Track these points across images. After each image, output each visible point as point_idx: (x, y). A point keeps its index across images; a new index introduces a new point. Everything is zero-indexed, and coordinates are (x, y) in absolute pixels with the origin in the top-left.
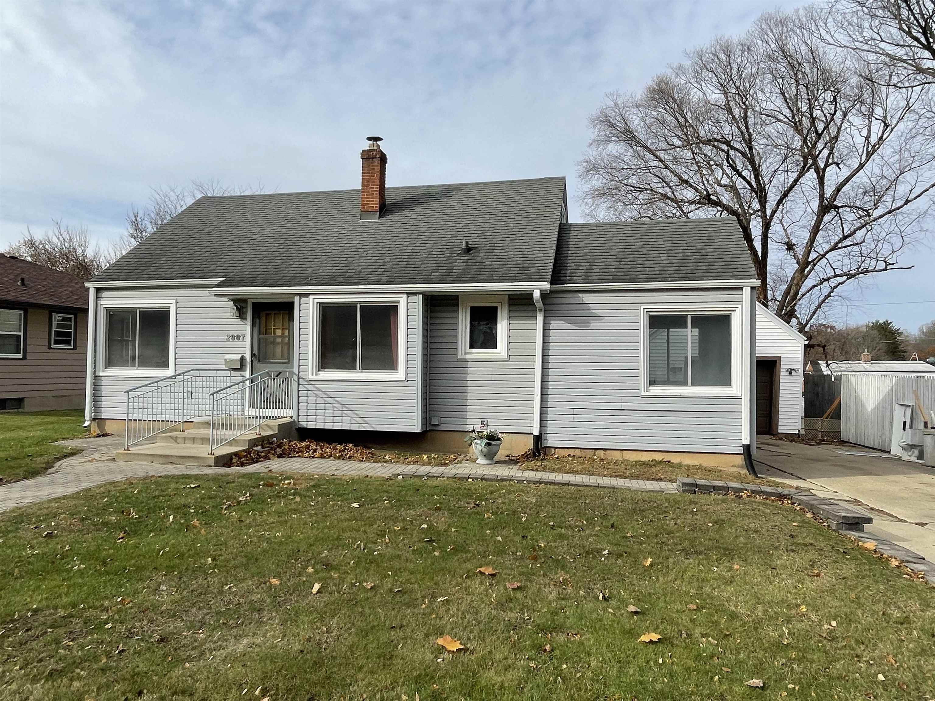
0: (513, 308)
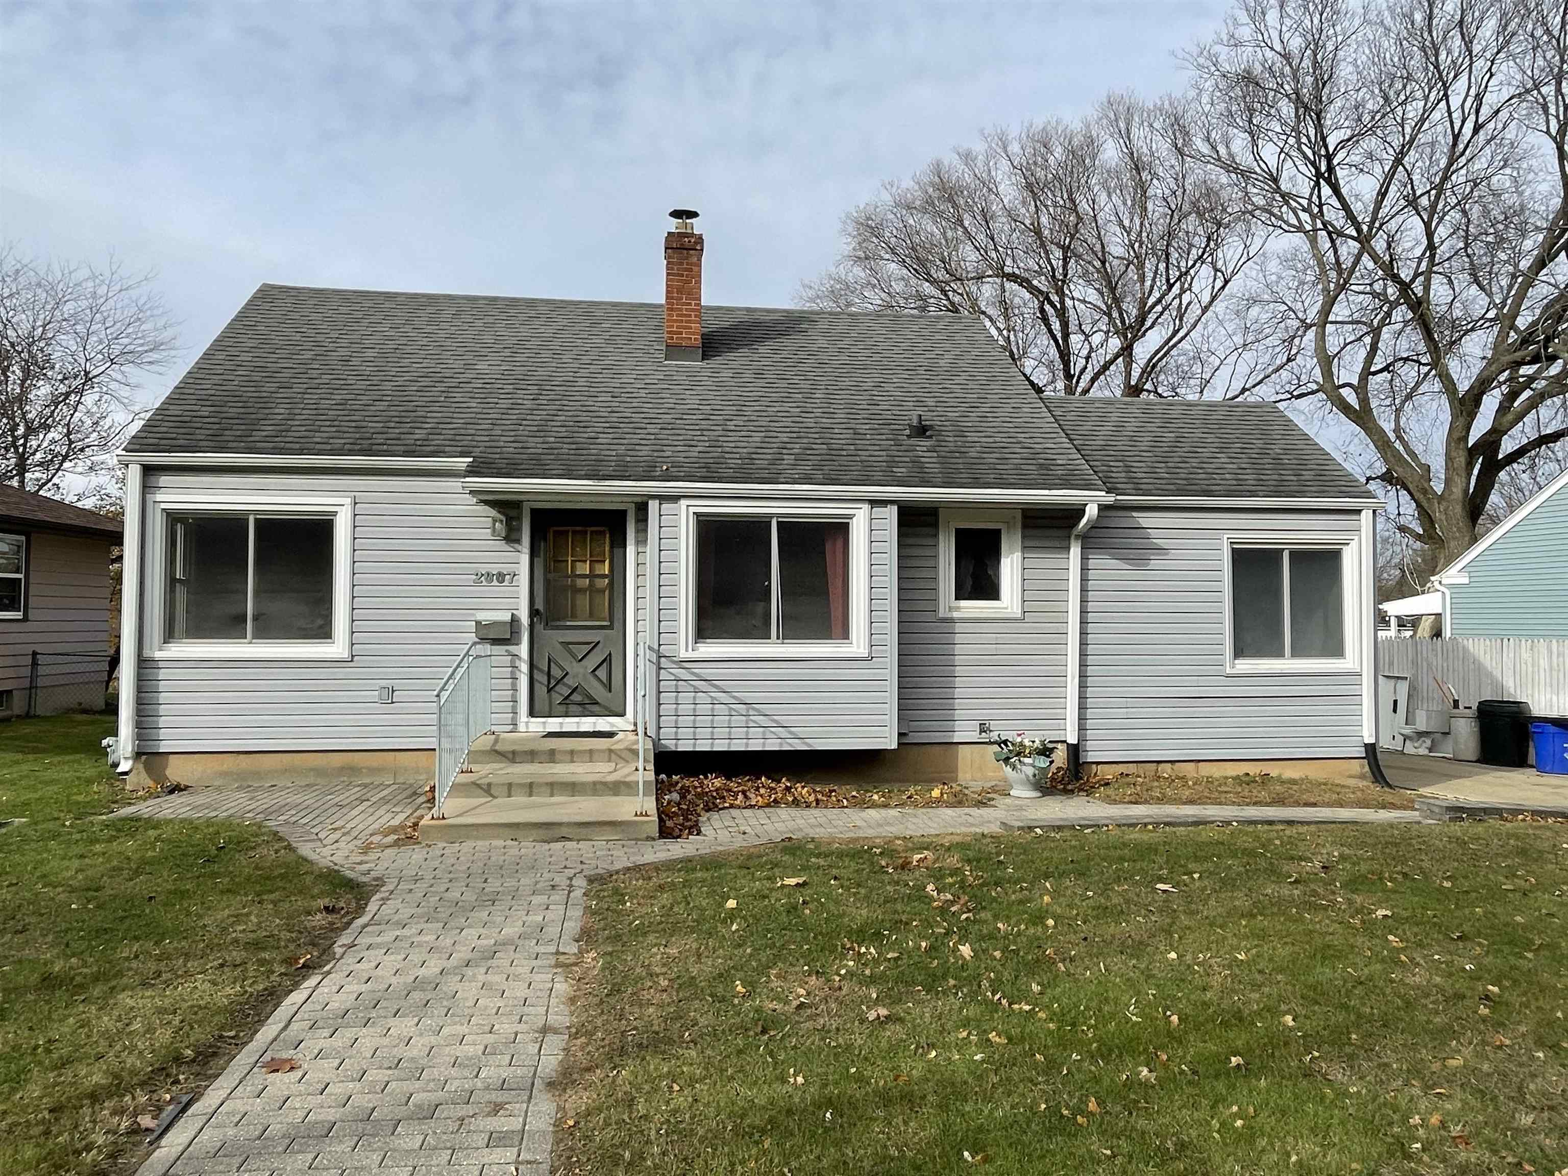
0: (1029, 532)
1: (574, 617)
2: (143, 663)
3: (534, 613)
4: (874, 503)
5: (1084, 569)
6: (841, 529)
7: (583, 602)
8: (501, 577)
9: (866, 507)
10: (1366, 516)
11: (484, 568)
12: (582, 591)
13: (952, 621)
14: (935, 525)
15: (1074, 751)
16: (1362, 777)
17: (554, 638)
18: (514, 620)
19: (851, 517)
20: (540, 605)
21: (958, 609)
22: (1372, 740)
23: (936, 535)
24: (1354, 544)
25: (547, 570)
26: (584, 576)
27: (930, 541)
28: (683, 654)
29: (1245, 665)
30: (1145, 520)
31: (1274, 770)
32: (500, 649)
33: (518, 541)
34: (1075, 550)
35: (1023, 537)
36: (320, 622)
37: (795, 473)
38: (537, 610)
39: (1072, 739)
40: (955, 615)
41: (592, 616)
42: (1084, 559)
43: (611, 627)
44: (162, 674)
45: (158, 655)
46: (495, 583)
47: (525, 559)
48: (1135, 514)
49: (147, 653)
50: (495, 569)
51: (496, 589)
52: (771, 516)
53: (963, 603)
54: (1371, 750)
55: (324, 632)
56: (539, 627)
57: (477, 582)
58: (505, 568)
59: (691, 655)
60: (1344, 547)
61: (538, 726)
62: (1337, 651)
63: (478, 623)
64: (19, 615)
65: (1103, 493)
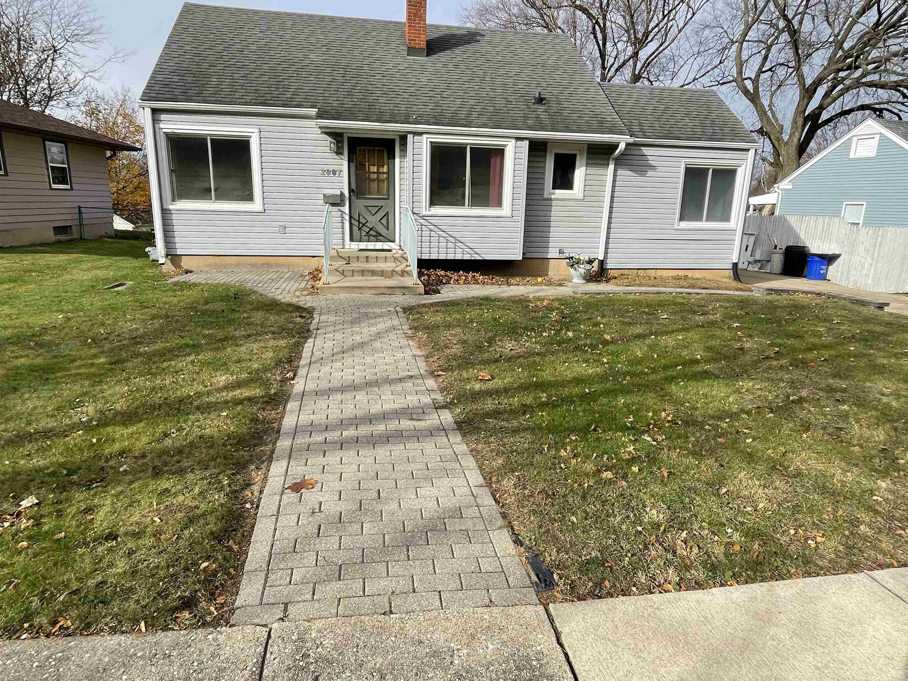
0: (590, 156)
1: (370, 193)
2: (165, 212)
3: (351, 191)
4: (518, 139)
5: (615, 176)
6: (500, 152)
7: (374, 185)
8: (334, 172)
9: (514, 141)
10: (752, 152)
11: (326, 168)
12: (374, 180)
13: (551, 200)
14: (545, 151)
15: (602, 263)
16: (729, 277)
17: (360, 204)
18: (342, 194)
19: (505, 146)
20: (353, 187)
21: (554, 194)
22: (736, 261)
23: (545, 156)
24: (744, 166)
25: (356, 169)
26: (375, 173)
27: (543, 160)
28: (424, 213)
29: (684, 225)
30: (646, 151)
31: (690, 274)
32: (336, 208)
33: (342, 154)
34: (611, 167)
35: (588, 158)
36: (248, 193)
37: (479, 122)
38: (353, 190)
39: (601, 258)
40: (553, 197)
41: (378, 192)
42: (615, 170)
43: (388, 199)
44: (174, 217)
45: (171, 207)
46: (332, 175)
47: (345, 163)
48: (642, 148)
49: (165, 206)
50: (331, 168)
51: (333, 178)
52: (467, 144)
53: (557, 191)
54: (735, 265)
55: (249, 197)
56: (353, 198)
57: (323, 175)
58: (336, 168)
59: (428, 213)
60: (739, 168)
61: (355, 246)
62: (727, 219)
63: (324, 195)
64: (68, 187)
65: (629, 137)
